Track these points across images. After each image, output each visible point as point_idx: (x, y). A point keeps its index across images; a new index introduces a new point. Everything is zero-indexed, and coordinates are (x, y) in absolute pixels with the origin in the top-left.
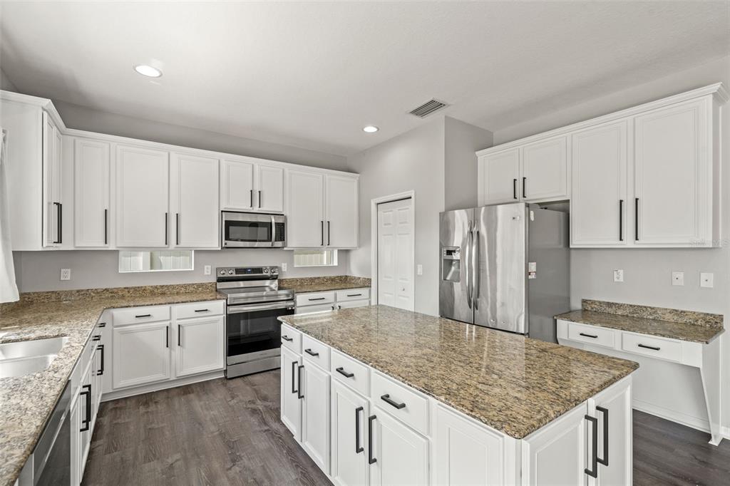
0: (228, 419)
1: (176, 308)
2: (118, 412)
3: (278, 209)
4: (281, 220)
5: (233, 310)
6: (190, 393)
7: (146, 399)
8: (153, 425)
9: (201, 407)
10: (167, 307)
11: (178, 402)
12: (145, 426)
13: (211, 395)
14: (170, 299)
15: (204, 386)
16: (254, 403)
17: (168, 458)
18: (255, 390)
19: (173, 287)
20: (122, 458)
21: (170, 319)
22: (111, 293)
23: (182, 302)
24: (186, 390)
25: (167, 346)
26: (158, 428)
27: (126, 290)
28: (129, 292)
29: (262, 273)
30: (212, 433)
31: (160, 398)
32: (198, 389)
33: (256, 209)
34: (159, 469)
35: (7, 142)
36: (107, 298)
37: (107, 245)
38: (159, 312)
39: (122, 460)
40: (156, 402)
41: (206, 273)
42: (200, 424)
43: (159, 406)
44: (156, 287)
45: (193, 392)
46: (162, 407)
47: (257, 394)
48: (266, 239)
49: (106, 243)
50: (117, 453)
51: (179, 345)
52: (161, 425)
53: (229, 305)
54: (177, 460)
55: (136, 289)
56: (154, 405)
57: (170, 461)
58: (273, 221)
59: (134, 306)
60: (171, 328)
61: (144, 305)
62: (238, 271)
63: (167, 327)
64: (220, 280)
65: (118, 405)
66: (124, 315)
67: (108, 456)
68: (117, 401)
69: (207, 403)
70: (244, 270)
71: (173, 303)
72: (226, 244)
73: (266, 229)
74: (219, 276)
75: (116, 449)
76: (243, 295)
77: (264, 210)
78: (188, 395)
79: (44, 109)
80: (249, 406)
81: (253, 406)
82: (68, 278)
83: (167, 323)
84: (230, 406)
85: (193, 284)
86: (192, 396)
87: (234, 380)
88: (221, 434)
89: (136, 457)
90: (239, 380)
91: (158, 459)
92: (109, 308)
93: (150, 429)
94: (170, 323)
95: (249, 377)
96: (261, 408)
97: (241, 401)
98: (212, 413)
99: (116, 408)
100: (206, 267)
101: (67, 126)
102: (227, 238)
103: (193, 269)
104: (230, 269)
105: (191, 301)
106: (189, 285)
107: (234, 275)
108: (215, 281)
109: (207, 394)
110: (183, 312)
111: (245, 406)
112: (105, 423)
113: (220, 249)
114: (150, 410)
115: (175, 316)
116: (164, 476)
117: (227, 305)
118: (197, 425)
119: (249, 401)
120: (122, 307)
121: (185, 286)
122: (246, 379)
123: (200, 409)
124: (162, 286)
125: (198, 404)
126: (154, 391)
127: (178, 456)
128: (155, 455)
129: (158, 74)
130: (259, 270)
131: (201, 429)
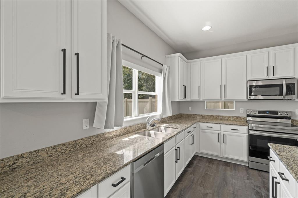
0: (241, 188)
1: (222, 126)
2: (200, 161)
3: (291, 75)
4: (290, 82)
5: (252, 132)
6: (228, 166)
7: (211, 161)
8: (208, 172)
9: (230, 175)
10: (219, 125)
11: (221, 168)
12: (205, 171)
13: (237, 172)
14: (221, 122)
15: (235, 166)
16: (260, 189)
17: (207, 189)
18: (264, 182)
19: (225, 117)
20: (193, 179)
21: (220, 130)
22: (203, 116)
23: (225, 124)
24: (227, 164)
25: (219, 142)
26: (209, 175)
27: (207, 116)
28: (208, 117)
29: (277, 114)
30: (230, 191)
31: (216, 163)
32: (232, 166)
33: (271, 77)
34: (202, 192)
35: (170, 69)
36: (201, 118)
37: (199, 99)
38: (216, 126)
39: (193, 180)
40: (213, 164)
41: (241, 112)
42: (226, 183)
43: (213, 166)
44: (218, 116)
45: (229, 167)
46: (214, 167)
47: (264, 185)
48: (279, 94)
49: (199, 98)
50: (193, 176)
51: (224, 143)
52: (211, 174)
53: (250, 130)
54: (210, 193)
55: (211, 116)
56: (212, 165)
57: (208, 191)
58: (284, 83)
59: (206, 122)
60: (220, 135)
61: (210, 123)
62: (259, 112)
63: (219, 134)
64: (248, 116)
65: (201, 159)
66: (204, 125)
67: (190, 175)
68: (201, 157)
69: (234, 175)
70: (265, 112)
71: (221, 124)
72: (250, 98)
73: (279, 88)
74: (247, 114)
75: (193, 174)
76: (262, 126)
77: (276, 77)
78: (227, 167)
79: (179, 56)
80: (256, 188)
81: (258, 190)
82: (190, 110)
83: (219, 132)
84: (245, 183)
85: (234, 117)
86: (228, 168)
87: (253, 170)
88: (233, 194)
89: (197, 182)
90: (256, 172)
91: (204, 187)
92: (198, 122)
93: (206, 173)
94: (220, 132)
95: (263, 173)
96: (263, 194)
97: (252, 183)
98: (234, 181)
99: (200, 159)
100: (241, 109)
101: (188, 60)
102: (250, 95)
103: (234, 110)
104: (254, 111)
105: (229, 124)
106: (232, 117)
107: (257, 114)
108: (246, 116)
109: (236, 171)
110: (226, 128)
111: (253, 187)
112: (195, 163)
113: (247, 100)
114: (210, 166)
115: (222, 130)
116: (203, 196)
117: (249, 130)
118: (225, 183)
119: (257, 186)
120: (202, 122)
121: (231, 117)
122: (260, 172)
123: (229, 176)
124: (220, 116)
125: (229, 173)
126: (215, 159)
127: (211, 191)
128: (203, 185)
129: (210, 28)
130: (276, 113)
131: (225, 185)
